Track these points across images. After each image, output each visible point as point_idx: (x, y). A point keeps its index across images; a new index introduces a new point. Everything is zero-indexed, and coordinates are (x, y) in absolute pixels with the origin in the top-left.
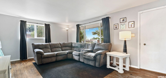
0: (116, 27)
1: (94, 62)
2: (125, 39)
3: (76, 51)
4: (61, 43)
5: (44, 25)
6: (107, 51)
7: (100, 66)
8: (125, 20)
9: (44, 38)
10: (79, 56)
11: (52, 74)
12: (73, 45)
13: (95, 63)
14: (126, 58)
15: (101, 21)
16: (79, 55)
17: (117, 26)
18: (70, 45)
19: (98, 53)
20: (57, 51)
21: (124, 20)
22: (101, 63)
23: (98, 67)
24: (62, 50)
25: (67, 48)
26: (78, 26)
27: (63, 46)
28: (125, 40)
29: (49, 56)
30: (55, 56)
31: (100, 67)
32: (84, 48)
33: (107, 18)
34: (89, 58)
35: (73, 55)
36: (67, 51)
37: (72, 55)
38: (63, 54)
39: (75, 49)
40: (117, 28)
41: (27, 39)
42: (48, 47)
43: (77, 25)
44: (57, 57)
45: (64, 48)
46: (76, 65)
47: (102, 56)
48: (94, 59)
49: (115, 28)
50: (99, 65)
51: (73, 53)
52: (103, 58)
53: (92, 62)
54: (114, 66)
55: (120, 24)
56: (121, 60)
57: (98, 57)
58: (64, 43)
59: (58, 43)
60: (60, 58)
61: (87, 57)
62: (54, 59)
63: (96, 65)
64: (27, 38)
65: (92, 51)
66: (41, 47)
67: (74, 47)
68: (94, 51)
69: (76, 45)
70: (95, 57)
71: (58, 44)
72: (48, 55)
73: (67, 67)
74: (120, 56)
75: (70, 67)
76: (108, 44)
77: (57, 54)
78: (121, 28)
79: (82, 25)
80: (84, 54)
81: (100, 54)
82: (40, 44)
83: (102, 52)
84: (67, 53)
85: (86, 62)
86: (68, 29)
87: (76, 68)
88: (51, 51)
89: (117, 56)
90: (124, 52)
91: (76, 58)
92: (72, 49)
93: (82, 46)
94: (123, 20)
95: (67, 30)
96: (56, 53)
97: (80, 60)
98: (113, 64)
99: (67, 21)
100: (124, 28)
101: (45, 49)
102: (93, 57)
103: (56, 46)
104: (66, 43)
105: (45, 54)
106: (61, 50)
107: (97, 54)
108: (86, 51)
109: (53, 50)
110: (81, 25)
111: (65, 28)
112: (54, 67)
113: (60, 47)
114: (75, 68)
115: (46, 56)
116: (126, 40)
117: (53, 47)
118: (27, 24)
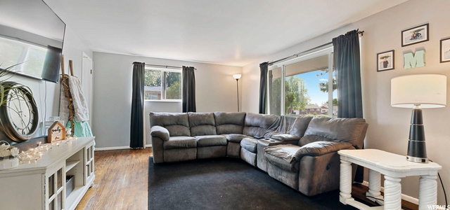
0: (386, 64)
1: (293, 176)
2: (417, 105)
3: (253, 136)
4: (215, 113)
5: (181, 71)
6: (341, 146)
7: (314, 192)
8: (424, 33)
9: (181, 101)
10: (255, 151)
11: (173, 192)
12: (248, 120)
13: (297, 180)
14: (421, 177)
15: (331, 48)
16: (256, 148)
17: (390, 60)
18: (240, 119)
19: (305, 148)
20: (205, 135)
21: (420, 34)
22: (316, 184)
23: (306, 193)
24: (218, 133)
25: (231, 127)
26: (264, 66)
27: (221, 122)
28: (415, 107)
29: (180, 145)
30: (193, 147)
31: (311, 195)
32: (276, 129)
33: (349, 33)
34: (280, 161)
35: (243, 149)
36: (228, 137)
37: (239, 147)
38: (215, 142)
39: (251, 131)
40: (390, 66)
41: (146, 102)
42: (183, 123)
43: (261, 65)
44: (199, 149)
45: (221, 128)
46: (244, 176)
47: (322, 161)
48: (293, 167)
49: (381, 67)
50: (310, 188)
51: (243, 143)
52: (327, 168)
53: (289, 175)
54: (374, 200)
55: (399, 51)
56: (391, 183)
57: (307, 161)
58: (223, 115)
59: (209, 113)
60: (206, 153)
61: (273, 158)
62: (192, 154)
63: (300, 186)
64: (145, 100)
65: (295, 142)
66: (167, 122)
67: (250, 126)
68: (302, 140)
69: (256, 121)
70: (297, 160)
71: (209, 116)
72: (176, 142)
73: (218, 179)
74: (386, 166)
75: (225, 181)
76: (352, 122)
77: (200, 140)
78: (407, 66)
79: (274, 64)
80: (268, 149)
81: (313, 153)
82: (167, 114)
83: (321, 146)
84: (228, 141)
85: (272, 172)
86: (239, 76)
87: (239, 185)
88: (189, 134)
89: (375, 165)
90: (414, 156)
91: (249, 157)
92: (245, 130)
93: (271, 125)
94: (416, 35)
95: (237, 80)
96: (198, 138)
97: (258, 166)
98: (367, 194)
99: (237, 55)
100: (421, 64)
101: (175, 127)
102: (289, 161)
103: (203, 122)
104: (229, 114)
105: (172, 139)
106: (215, 130)
107: (304, 153)
108: (278, 140)
109: (195, 130)
110: (271, 64)
111: (231, 74)
112: (185, 175)
113: (214, 123)
114: (235, 185)
115: (172, 144)
116: (420, 107)
117: (196, 124)
118: (146, 68)
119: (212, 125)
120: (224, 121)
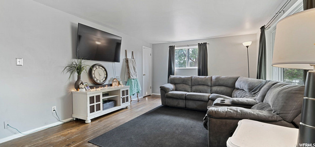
4: (213, 76)
5: (197, 47)
12: (237, 85)
18: (230, 82)
20: (200, 92)
27: (215, 84)
30: (183, 99)
36: (211, 96)
39: (238, 92)
43: (261, 30)
44: (187, 101)
45: (215, 88)
62: (182, 104)
64: (175, 68)
66: (177, 82)
67: (238, 89)
72: (172, 94)
77: (187, 95)
84: (209, 99)
86: (250, 44)
88: (190, 90)
92: (234, 92)
95: (247, 47)
103: (200, 83)
106: (209, 90)
109: (194, 88)
113: (210, 84)
115: (169, 95)
117: (195, 84)
118: (176, 48)
119: (208, 86)
120: (217, 83)
